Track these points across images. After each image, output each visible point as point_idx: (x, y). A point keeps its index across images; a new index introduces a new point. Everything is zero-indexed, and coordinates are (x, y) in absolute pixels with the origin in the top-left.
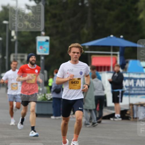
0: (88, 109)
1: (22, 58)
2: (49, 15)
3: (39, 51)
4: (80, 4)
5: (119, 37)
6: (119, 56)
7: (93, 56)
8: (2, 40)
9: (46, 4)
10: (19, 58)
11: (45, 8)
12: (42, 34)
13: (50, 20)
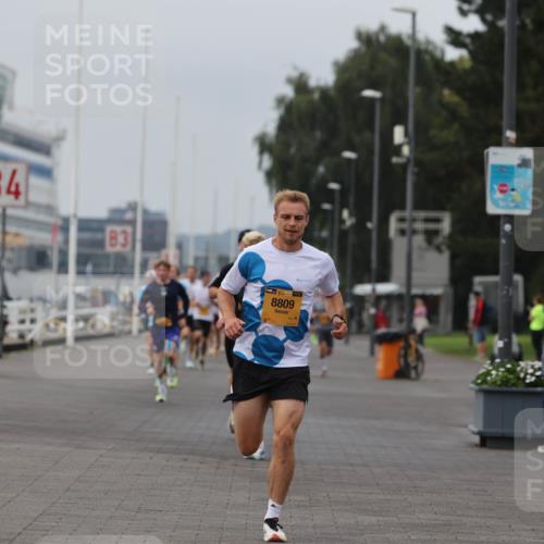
1: (432, 226)
8: (356, 160)
9: (523, 26)
10: (419, 226)
11: (520, 41)
12: (508, 138)
13: (536, 86)
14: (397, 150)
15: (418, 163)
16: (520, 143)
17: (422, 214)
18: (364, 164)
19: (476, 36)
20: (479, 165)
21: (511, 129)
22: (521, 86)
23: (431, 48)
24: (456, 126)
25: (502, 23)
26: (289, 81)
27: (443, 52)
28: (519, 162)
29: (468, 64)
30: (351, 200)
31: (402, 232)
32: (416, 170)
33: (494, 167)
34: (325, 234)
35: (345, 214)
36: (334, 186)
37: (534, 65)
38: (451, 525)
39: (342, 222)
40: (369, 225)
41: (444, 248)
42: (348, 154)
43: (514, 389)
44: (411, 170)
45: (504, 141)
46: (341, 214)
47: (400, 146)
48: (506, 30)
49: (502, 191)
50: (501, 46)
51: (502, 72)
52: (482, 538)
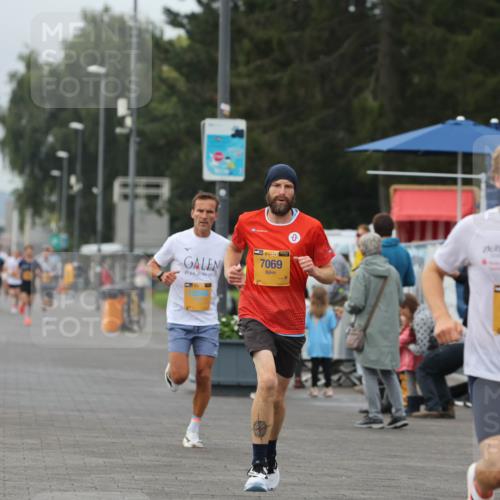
1: (153, 191)
3: (211, 170)
4: (352, 9)
5: (487, 123)
6: (483, 186)
7: (394, 187)
8: (83, 132)
9: (236, 7)
10: (141, 191)
11: (233, 22)
12: (222, 111)
13: (248, 63)
14: (121, 122)
15: (140, 133)
16: (233, 115)
17: (144, 180)
18: (90, 134)
19: (192, 17)
20: (196, 136)
21: (226, 102)
22: (234, 63)
23: (150, 27)
24: (174, 99)
25: (216, 5)
26: (21, 57)
27: (162, 32)
28: (233, 132)
29: (185, 42)
30: (78, 167)
31: (126, 197)
32: (138, 139)
33: (210, 137)
34: (54, 198)
35: (73, 180)
36: (62, 154)
37: (246, 44)
38: (171, 466)
39: (70, 187)
40: (95, 190)
41: (164, 211)
42: (76, 125)
43: (228, 341)
44: (134, 140)
45: (219, 112)
46: (69, 180)
47: (123, 118)
48: (221, 12)
49: (217, 160)
50: (216, 26)
51: (217, 49)
52: (201, 478)
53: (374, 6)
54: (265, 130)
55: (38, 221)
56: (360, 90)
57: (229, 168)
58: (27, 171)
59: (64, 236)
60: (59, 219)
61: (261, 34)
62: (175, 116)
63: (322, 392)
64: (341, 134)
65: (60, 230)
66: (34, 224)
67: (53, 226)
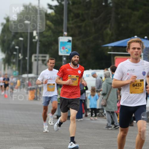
0: (110, 111)
1: (44, 58)
2: (72, 14)
3: (61, 52)
4: (104, 4)
5: (144, 38)
6: (142, 57)
7: (116, 57)
8: (23, 41)
9: (69, 4)
10: (40, 58)
11: (68, 8)
12: (65, 34)
13: (72, 20)
14: (34, 38)
15: (40, 41)
16: (68, 36)
17: (41, 55)
18: (25, 41)
19: (56, 6)
20: (57, 42)
21: (66, 32)
22: (68, 20)
23: (43, 9)
24: (50, 31)
25: (63, 3)
26: (5, 18)
27: (47, 11)
28: (67, 41)
29: (54, 14)
30: (22, 51)
31: (36, 60)
32: (39, 43)
33: (61, 42)
34: (14, 60)
35: (20, 55)
36: (17, 47)
38: (49, 140)
39: (19, 57)
40: (27, 58)
42: (21, 39)
47: (35, 36)
48: (65, 5)
49: (63, 49)
50: (63, 9)
51: (63, 16)
52: (57, 144)
53: (110, 3)
54: (77, 40)
55: (10, 67)
56: (106, 28)
57: (66, 51)
58: (6, 52)
59: (17, 72)
60: (16, 67)
61: (76, 11)
62: (51, 36)
63: (94, 118)
64: (100, 41)
65: (16, 70)
66: (8, 68)
67: (14, 69)
